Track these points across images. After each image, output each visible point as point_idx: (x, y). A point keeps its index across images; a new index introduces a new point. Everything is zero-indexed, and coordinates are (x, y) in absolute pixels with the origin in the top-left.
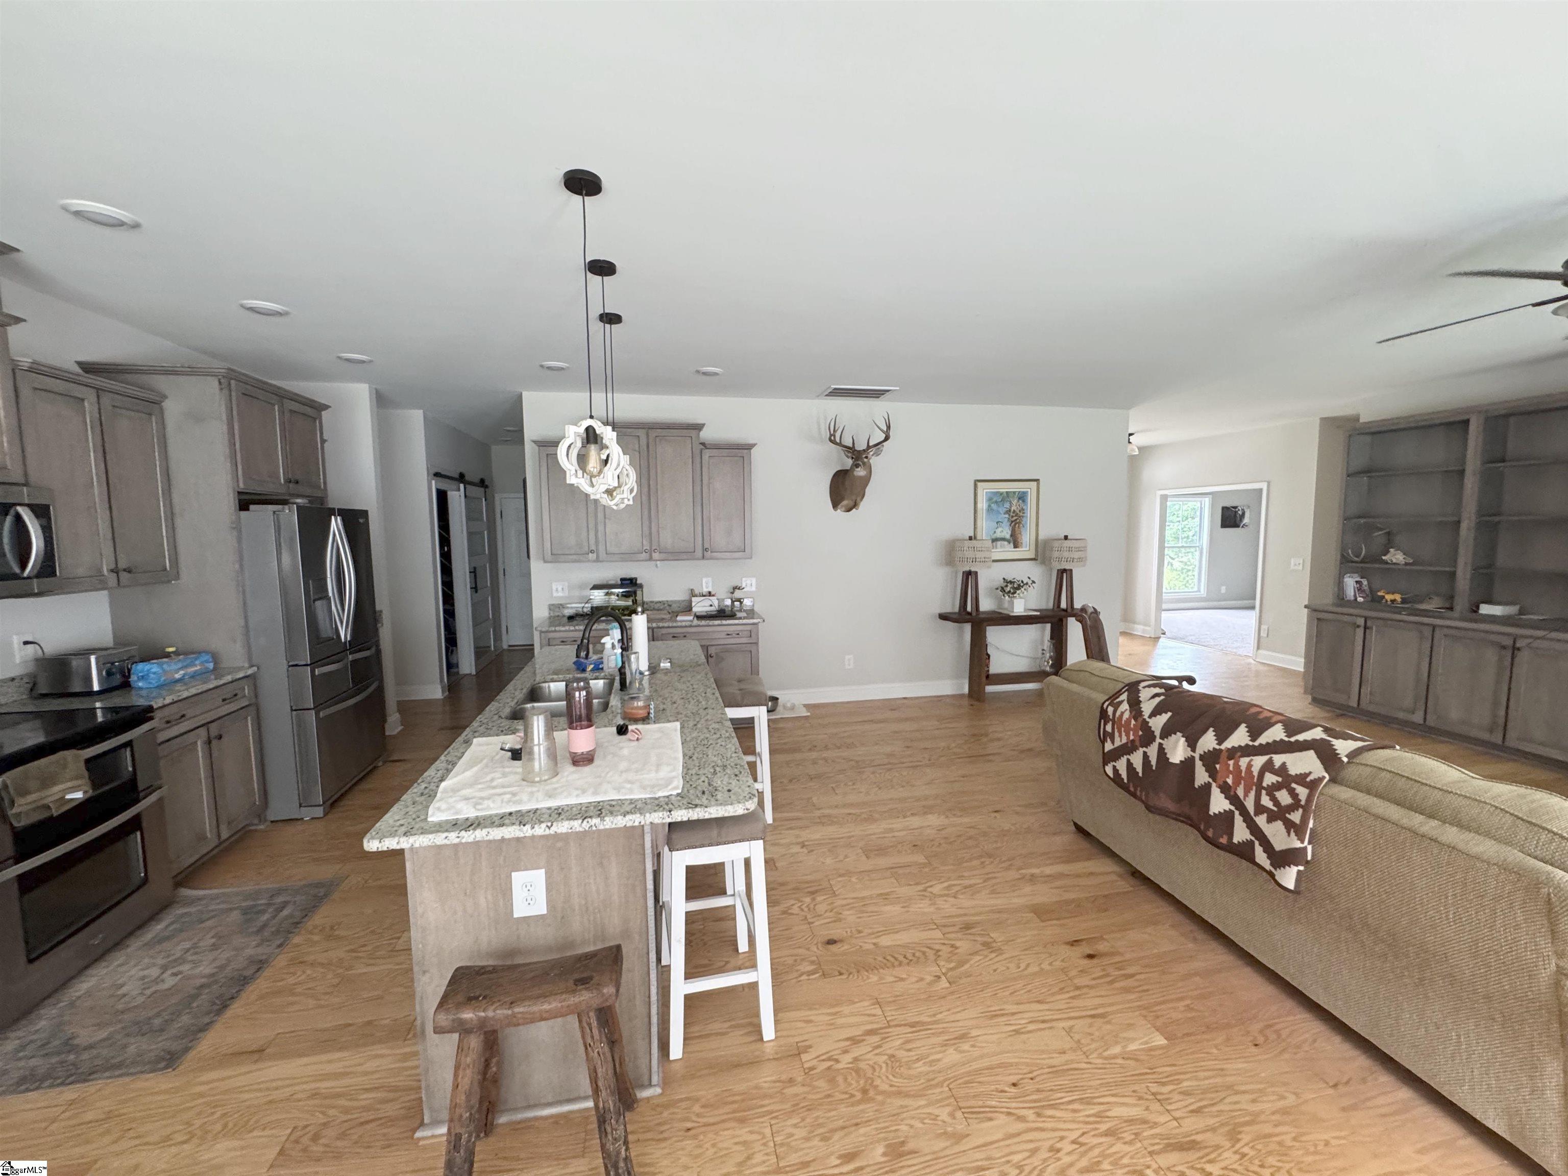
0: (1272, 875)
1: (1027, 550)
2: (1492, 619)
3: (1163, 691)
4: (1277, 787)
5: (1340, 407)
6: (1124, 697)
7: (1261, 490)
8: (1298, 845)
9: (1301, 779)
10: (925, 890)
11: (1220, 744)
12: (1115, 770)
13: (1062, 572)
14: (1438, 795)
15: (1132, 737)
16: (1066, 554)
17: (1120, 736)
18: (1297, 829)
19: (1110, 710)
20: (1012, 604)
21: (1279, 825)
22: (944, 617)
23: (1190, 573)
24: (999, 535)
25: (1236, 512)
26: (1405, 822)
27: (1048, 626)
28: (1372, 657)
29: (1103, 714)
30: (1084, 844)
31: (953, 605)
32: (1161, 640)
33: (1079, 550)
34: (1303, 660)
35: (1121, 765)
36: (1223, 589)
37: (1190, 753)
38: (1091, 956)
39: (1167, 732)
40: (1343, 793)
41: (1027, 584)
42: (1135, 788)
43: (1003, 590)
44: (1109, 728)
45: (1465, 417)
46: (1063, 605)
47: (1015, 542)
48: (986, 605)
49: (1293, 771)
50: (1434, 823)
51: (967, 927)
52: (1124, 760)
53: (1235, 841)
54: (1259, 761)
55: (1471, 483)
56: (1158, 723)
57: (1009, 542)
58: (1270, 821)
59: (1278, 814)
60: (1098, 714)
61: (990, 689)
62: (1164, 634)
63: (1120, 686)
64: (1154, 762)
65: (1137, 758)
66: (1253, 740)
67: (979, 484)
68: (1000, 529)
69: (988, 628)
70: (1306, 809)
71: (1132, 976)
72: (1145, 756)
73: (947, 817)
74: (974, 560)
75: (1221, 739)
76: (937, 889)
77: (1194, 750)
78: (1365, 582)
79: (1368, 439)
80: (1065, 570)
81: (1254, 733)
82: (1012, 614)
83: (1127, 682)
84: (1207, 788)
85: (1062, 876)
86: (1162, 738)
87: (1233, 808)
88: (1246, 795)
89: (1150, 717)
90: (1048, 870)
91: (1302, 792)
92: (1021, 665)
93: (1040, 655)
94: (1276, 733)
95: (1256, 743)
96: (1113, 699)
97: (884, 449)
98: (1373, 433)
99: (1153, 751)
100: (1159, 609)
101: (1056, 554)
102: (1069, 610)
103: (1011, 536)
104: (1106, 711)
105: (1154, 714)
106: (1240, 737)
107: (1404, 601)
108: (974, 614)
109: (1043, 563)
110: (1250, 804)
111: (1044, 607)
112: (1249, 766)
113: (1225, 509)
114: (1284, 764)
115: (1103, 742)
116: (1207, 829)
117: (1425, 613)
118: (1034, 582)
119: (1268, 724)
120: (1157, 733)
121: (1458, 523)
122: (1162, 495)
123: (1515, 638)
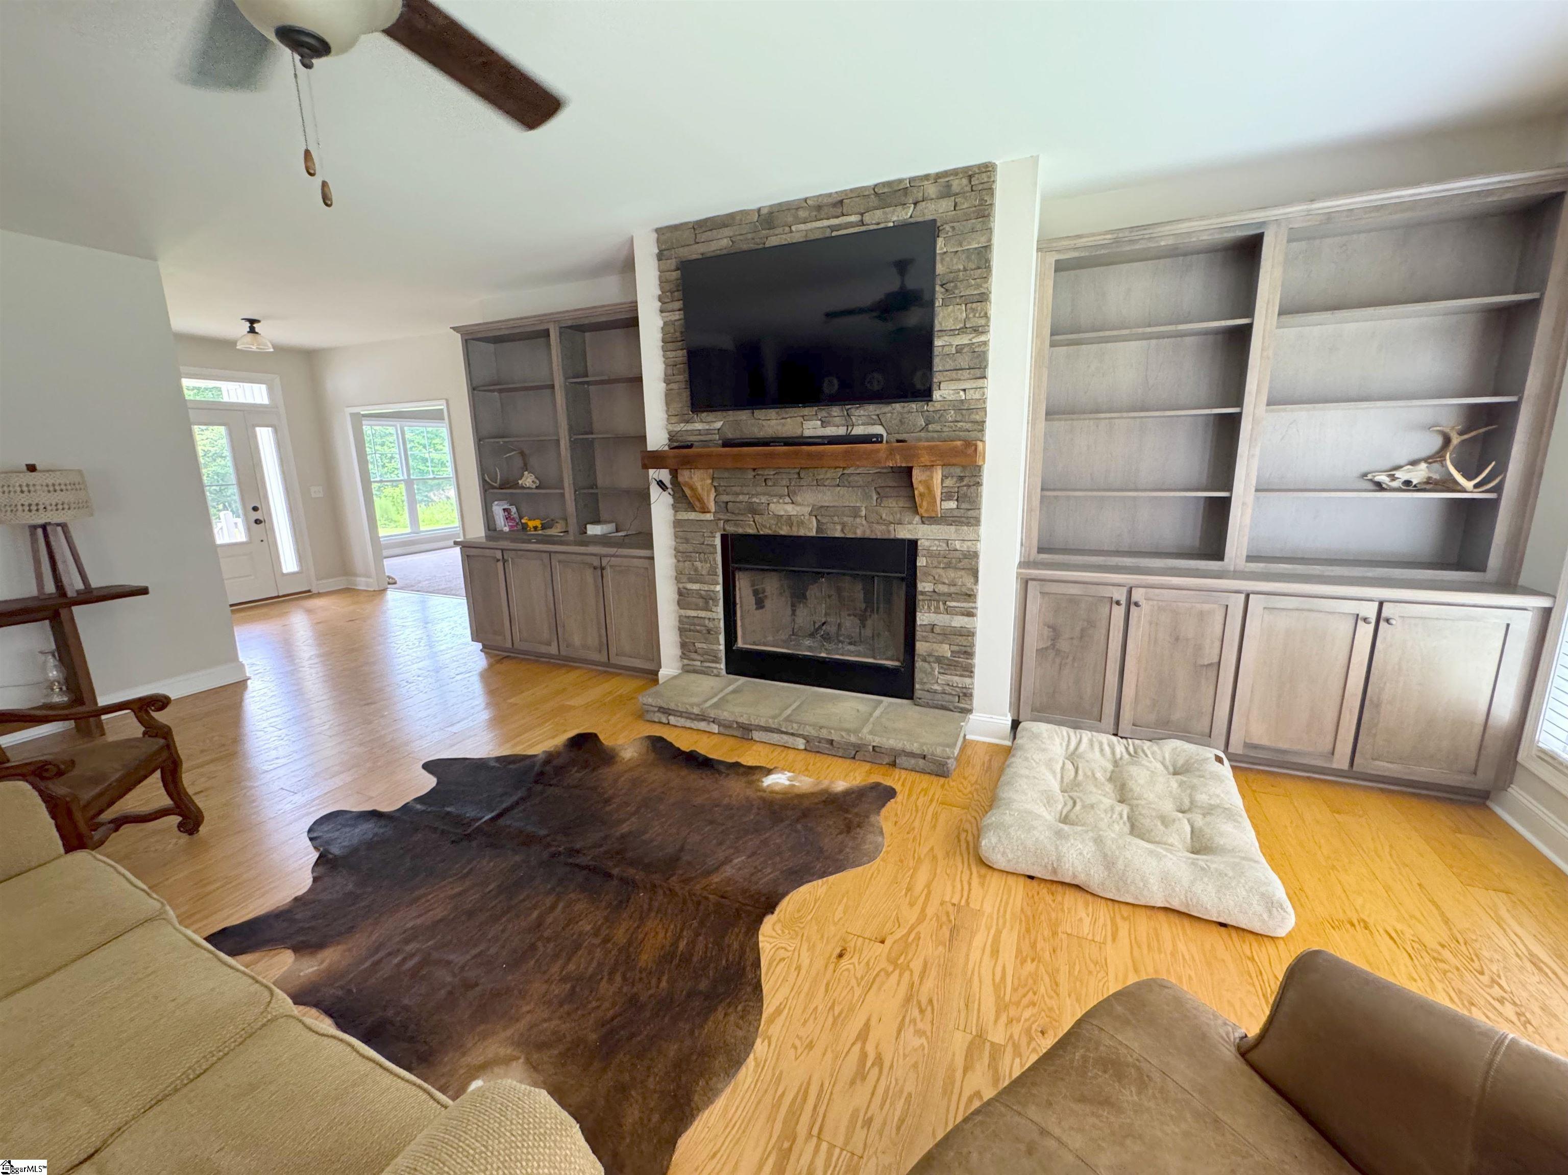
2: (593, 539)
7: (443, 410)
16: (44, 498)
28: (513, 590)
32: (389, 591)
33: (73, 488)
45: (546, 327)
46: (66, 585)
55: (560, 399)
78: (510, 509)
80: (48, 526)
100: (380, 557)
107: (543, 528)
121: (558, 441)
122: (352, 415)
123: (601, 557)
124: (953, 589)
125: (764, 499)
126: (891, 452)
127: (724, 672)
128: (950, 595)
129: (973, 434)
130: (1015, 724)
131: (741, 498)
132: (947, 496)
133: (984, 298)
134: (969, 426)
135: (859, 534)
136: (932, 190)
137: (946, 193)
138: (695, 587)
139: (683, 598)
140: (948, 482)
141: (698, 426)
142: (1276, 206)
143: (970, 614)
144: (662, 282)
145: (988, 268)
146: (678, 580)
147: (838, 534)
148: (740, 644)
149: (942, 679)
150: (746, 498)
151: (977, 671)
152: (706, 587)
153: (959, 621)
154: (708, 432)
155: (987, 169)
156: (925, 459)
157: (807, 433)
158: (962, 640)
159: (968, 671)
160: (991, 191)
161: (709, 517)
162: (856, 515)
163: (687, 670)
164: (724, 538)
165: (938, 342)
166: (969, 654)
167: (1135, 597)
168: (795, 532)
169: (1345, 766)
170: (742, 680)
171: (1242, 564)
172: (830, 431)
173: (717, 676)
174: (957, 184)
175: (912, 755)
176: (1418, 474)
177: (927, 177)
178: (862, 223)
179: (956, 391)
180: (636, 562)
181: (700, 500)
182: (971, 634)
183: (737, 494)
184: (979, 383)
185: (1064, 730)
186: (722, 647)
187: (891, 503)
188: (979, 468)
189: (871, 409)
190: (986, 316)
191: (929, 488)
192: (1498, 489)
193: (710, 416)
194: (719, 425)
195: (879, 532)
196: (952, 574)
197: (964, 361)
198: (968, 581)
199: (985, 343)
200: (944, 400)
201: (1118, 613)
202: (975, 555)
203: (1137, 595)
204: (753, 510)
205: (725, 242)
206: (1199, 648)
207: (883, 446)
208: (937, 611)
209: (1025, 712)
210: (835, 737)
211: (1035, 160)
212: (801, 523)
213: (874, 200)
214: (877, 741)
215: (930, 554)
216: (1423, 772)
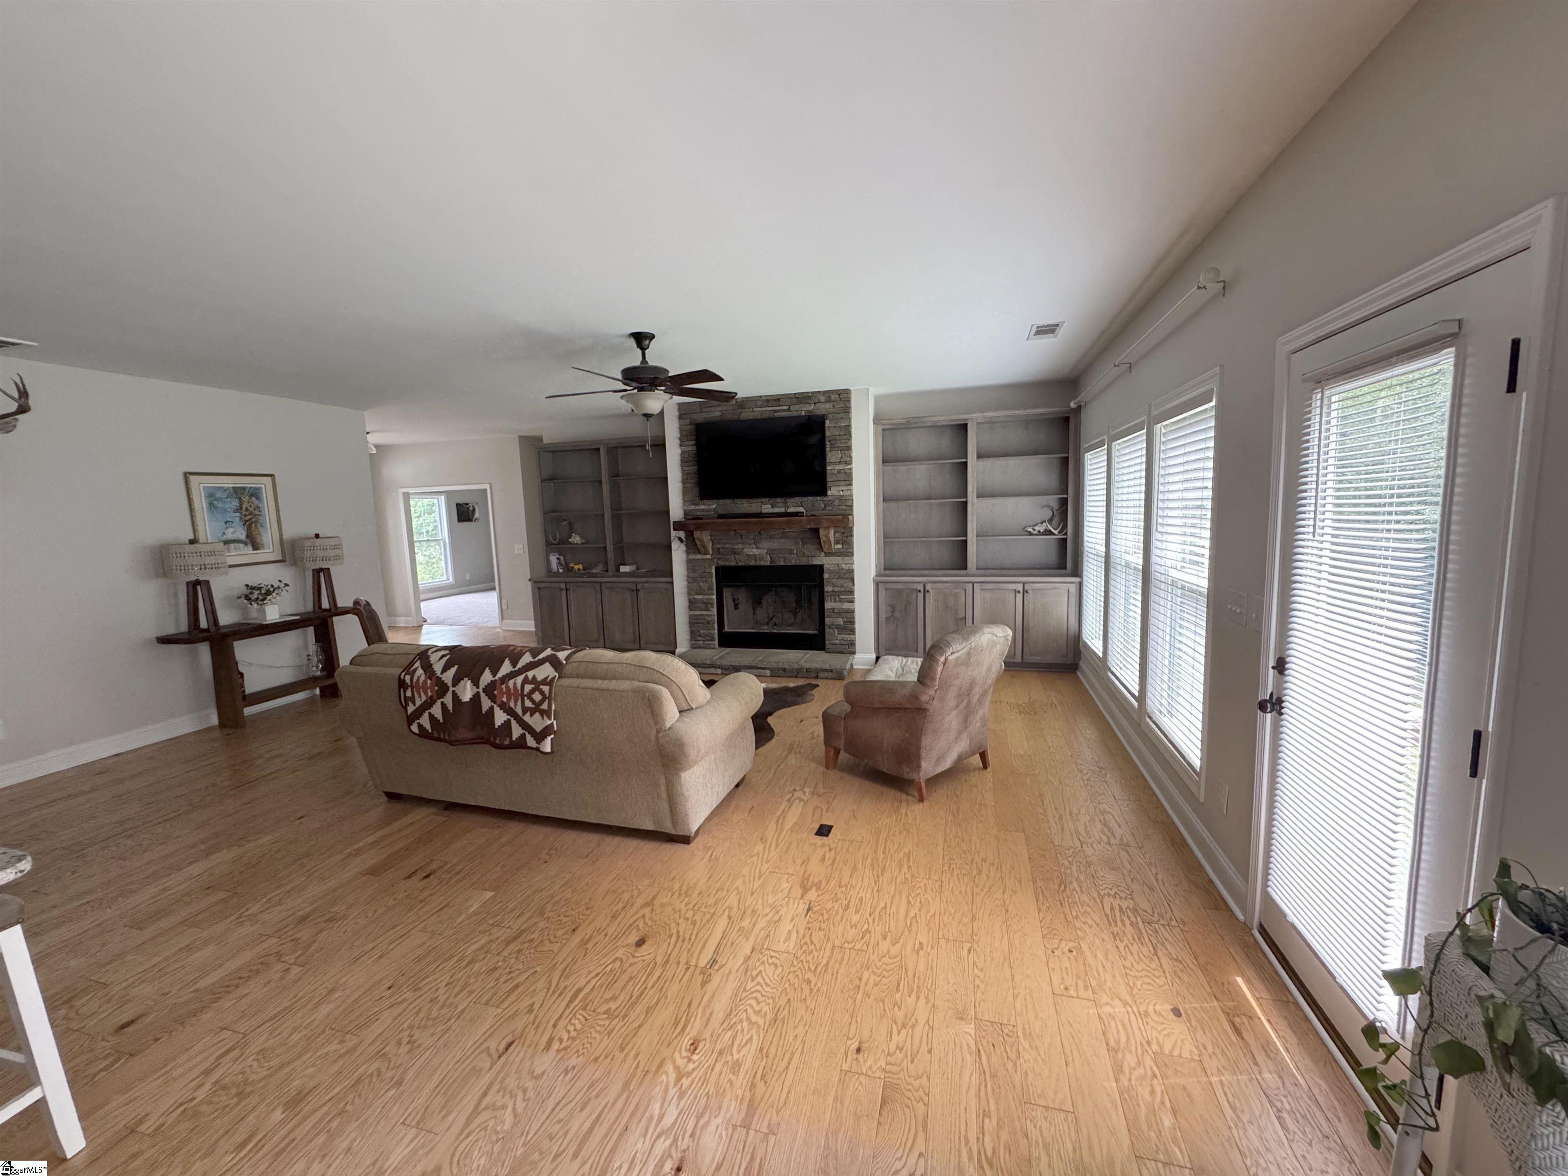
0: (537, 749)
1: (270, 551)
2: (625, 574)
3: (447, 652)
4: (532, 692)
5: (531, 428)
6: (418, 664)
7: (485, 490)
8: (549, 722)
9: (545, 682)
10: (240, 917)
11: (494, 676)
12: (420, 726)
13: (317, 572)
14: (605, 666)
15: (430, 694)
16: (320, 553)
17: (420, 697)
18: (545, 713)
19: (408, 678)
20: (264, 613)
21: (537, 715)
22: (164, 640)
23: (435, 566)
24: (230, 534)
25: (468, 509)
26: (595, 686)
27: (311, 630)
28: (573, 608)
29: (402, 684)
30: (398, 806)
31: (177, 622)
32: (424, 627)
33: (335, 547)
34: (533, 622)
35: (425, 721)
36: (468, 577)
37: (476, 690)
38: (427, 877)
39: (456, 680)
40: (566, 682)
41: (279, 588)
42: (439, 733)
43: (247, 597)
44: (409, 694)
45: (597, 446)
46: (325, 604)
47: (254, 542)
48: (226, 617)
49: (539, 678)
50: (606, 682)
51: (304, 919)
52: (426, 715)
53: (514, 739)
54: (520, 679)
55: (606, 488)
56: (448, 677)
57: (246, 544)
58: (531, 715)
59: (536, 709)
60: (396, 685)
61: (248, 711)
62: (425, 621)
63: (412, 657)
64: (450, 707)
65: (437, 710)
66: (514, 667)
67: (192, 477)
68: (231, 530)
69: (236, 644)
70: (550, 699)
71: (461, 871)
72: (443, 705)
73: (240, 846)
74: (203, 567)
75: (494, 674)
76: (255, 908)
77: (478, 687)
78: (562, 559)
79: (550, 455)
80: (321, 570)
81: (514, 663)
82: (265, 623)
83: (417, 652)
84: (491, 709)
85: (382, 838)
86: (454, 686)
87: (509, 717)
88: (516, 705)
89: (442, 673)
90: (371, 839)
91: (546, 689)
92: (285, 677)
93: (305, 662)
94: (527, 658)
95: (517, 669)
96: (408, 669)
97: (19, 424)
98: (553, 452)
99: (448, 699)
100: (418, 601)
101: (308, 554)
102: (333, 610)
103: (248, 536)
104: (404, 680)
105: (445, 670)
106: (506, 668)
107: (584, 569)
108: (213, 629)
109: (294, 563)
110: (519, 710)
111: (302, 610)
112: (515, 684)
113: (458, 506)
114: (534, 676)
115: (405, 708)
116: (495, 739)
117: (595, 575)
118: (286, 585)
119: (521, 655)
120: (450, 684)
121: (603, 515)
122: (404, 493)
123: (636, 584)
124: (842, 589)
125: (740, 546)
126: (809, 522)
127: (717, 646)
128: (841, 592)
129: (848, 512)
130: (878, 658)
131: (727, 546)
132: (837, 542)
133: (849, 448)
134: (845, 508)
135: (793, 563)
136: (822, 399)
137: (829, 400)
138: (700, 597)
139: (692, 605)
140: (837, 535)
141: (703, 507)
142: (972, 413)
143: (852, 601)
144: (681, 430)
145: (850, 435)
146: (689, 594)
147: (782, 564)
148: (726, 629)
149: (840, 637)
150: (730, 546)
151: (857, 631)
152: (707, 597)
153: (846, 606)
154: (708, 510)
155: (847, 392)
156: (826, 524)
157: (764, 511)
158: (848, 615)
159: (853, 631)
160: (849, 401)
161: (708, 557)
162: (791, 552)
163: (694, 647)
164: (717, 568)
165: (828, 468)
166: (852, 622)
167: (927, 588)
168: (758, 564)
169: (1020, 660)
170: (728, 650)
171: (975, 571)
172: (777, 510)
173: (714, 648)
174: (834, 397)
175: (825, 671)
176: (1041, 528)
177: (819, 392)
178: (789, 410)
179: (839, 491)
180: (662, 585)
181: (705, 547)
182: (852, 612)
183: (725, 544)
184: (849, 487)
185: (900, 658)
186: (716, 632)
187: (809, 546)
188: (852, 528)
189: (797, 500)
190: (851, 457)
191: (828, 538)
192: (1066, 534)
193: (710, 502)
194: (714, 506)
195: (804, 562)
196: (841, 581)
197: (842, 477)
198: (850, 584)
199: (851, 469)
200: (833, 495)
201: (921, 595)
202: (851, 571)
203: (928, 587)
204: (735, 553)
205: (718, 414)
206: (956, 611)
207: (804, 518)
208: (835, 601)
209: (882, 650)
210: (786, 666)
211: (868, 389)
212: (761, 559)
213: (795, 400)
214: (808, 665)
215: (830, 572)
216: (1048, 659)
